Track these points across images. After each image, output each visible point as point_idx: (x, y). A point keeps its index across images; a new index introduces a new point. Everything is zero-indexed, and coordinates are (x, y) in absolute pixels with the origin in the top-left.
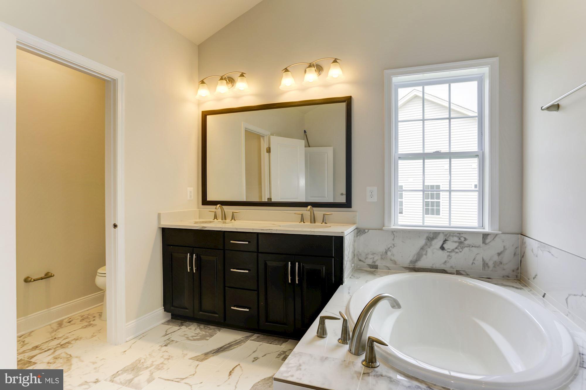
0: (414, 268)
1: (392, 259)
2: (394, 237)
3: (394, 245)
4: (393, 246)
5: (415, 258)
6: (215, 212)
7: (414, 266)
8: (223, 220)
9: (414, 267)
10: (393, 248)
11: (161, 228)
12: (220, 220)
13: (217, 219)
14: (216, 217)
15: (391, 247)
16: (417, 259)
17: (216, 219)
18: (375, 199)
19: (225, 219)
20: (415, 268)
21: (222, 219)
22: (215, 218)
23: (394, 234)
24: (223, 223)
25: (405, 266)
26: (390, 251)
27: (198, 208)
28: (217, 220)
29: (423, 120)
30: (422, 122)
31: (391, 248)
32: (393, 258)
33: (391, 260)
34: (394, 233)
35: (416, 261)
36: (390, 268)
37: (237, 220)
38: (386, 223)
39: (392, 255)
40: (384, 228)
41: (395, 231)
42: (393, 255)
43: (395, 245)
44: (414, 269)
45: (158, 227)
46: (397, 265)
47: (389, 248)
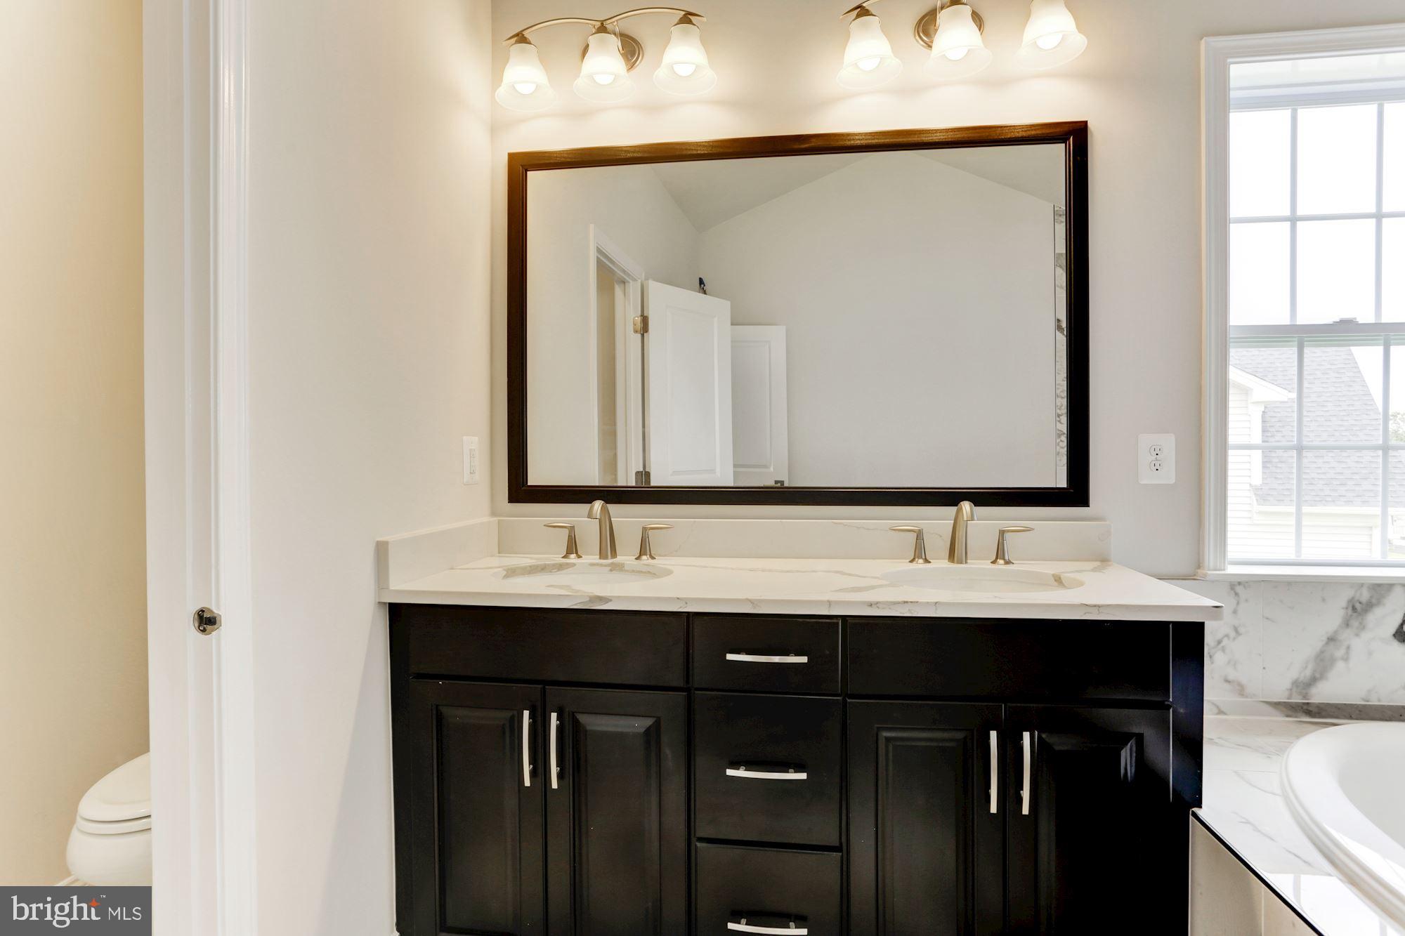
0: (1304, 704)
1: (1230, 678)
2: (1238, 603)
3: (1236, 629)
4: (1233, 634)
5: (1308, 673)
6: (572, 529)
7: (1305, 697)
8: (606, 558)
9: (1307, 701)
10: (1234, 639)
11: (385, 603)
12: (595, 558)
13: (577, 553)
14: (572, 547)
15: (1227, 636)
16: (1317, 675)
17: (573, 556)
18: (1168, 475)
19: (614, 554)
20: (1308, 703)
21: (602, 555)
22: (569, 552)
23: (1236, 594)
24: (611, 570)
25: (1275, 700)
26: (1223, 650)
27: (493, 514)
28: (579, 557)
29: (1293, 220)
30: (1288, 224)
31: (1225, 642)
32: (1232, 675)
33: (1227, 681)
34: (1239, 589)
35: (1313, 680)
36: (1223, 709)
37: (660, 555)
38: (1210, 558)
39: (1229, 662)
40: (1199, 571)
41: (1239, 583)
42: (1233, 663)
43: (1241, 630)
44: (1305, 707)
45: (377, 601)
46: (1247, 697)
47: (1219, 642)
